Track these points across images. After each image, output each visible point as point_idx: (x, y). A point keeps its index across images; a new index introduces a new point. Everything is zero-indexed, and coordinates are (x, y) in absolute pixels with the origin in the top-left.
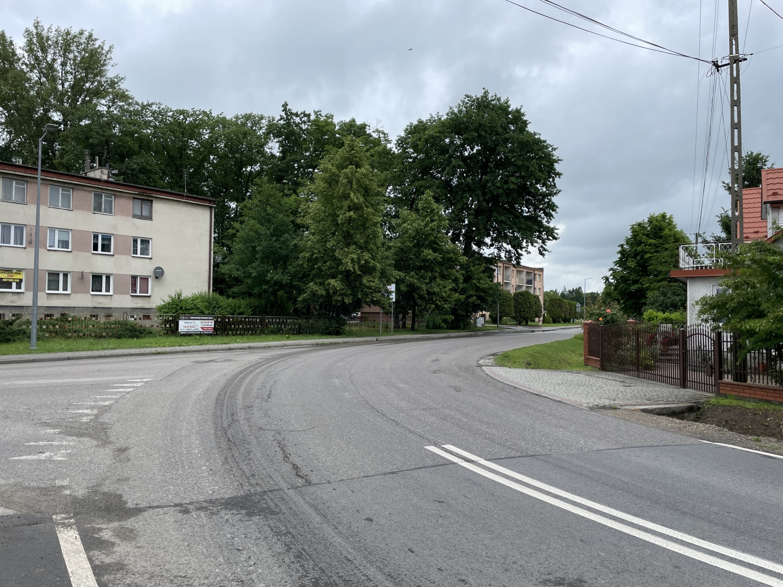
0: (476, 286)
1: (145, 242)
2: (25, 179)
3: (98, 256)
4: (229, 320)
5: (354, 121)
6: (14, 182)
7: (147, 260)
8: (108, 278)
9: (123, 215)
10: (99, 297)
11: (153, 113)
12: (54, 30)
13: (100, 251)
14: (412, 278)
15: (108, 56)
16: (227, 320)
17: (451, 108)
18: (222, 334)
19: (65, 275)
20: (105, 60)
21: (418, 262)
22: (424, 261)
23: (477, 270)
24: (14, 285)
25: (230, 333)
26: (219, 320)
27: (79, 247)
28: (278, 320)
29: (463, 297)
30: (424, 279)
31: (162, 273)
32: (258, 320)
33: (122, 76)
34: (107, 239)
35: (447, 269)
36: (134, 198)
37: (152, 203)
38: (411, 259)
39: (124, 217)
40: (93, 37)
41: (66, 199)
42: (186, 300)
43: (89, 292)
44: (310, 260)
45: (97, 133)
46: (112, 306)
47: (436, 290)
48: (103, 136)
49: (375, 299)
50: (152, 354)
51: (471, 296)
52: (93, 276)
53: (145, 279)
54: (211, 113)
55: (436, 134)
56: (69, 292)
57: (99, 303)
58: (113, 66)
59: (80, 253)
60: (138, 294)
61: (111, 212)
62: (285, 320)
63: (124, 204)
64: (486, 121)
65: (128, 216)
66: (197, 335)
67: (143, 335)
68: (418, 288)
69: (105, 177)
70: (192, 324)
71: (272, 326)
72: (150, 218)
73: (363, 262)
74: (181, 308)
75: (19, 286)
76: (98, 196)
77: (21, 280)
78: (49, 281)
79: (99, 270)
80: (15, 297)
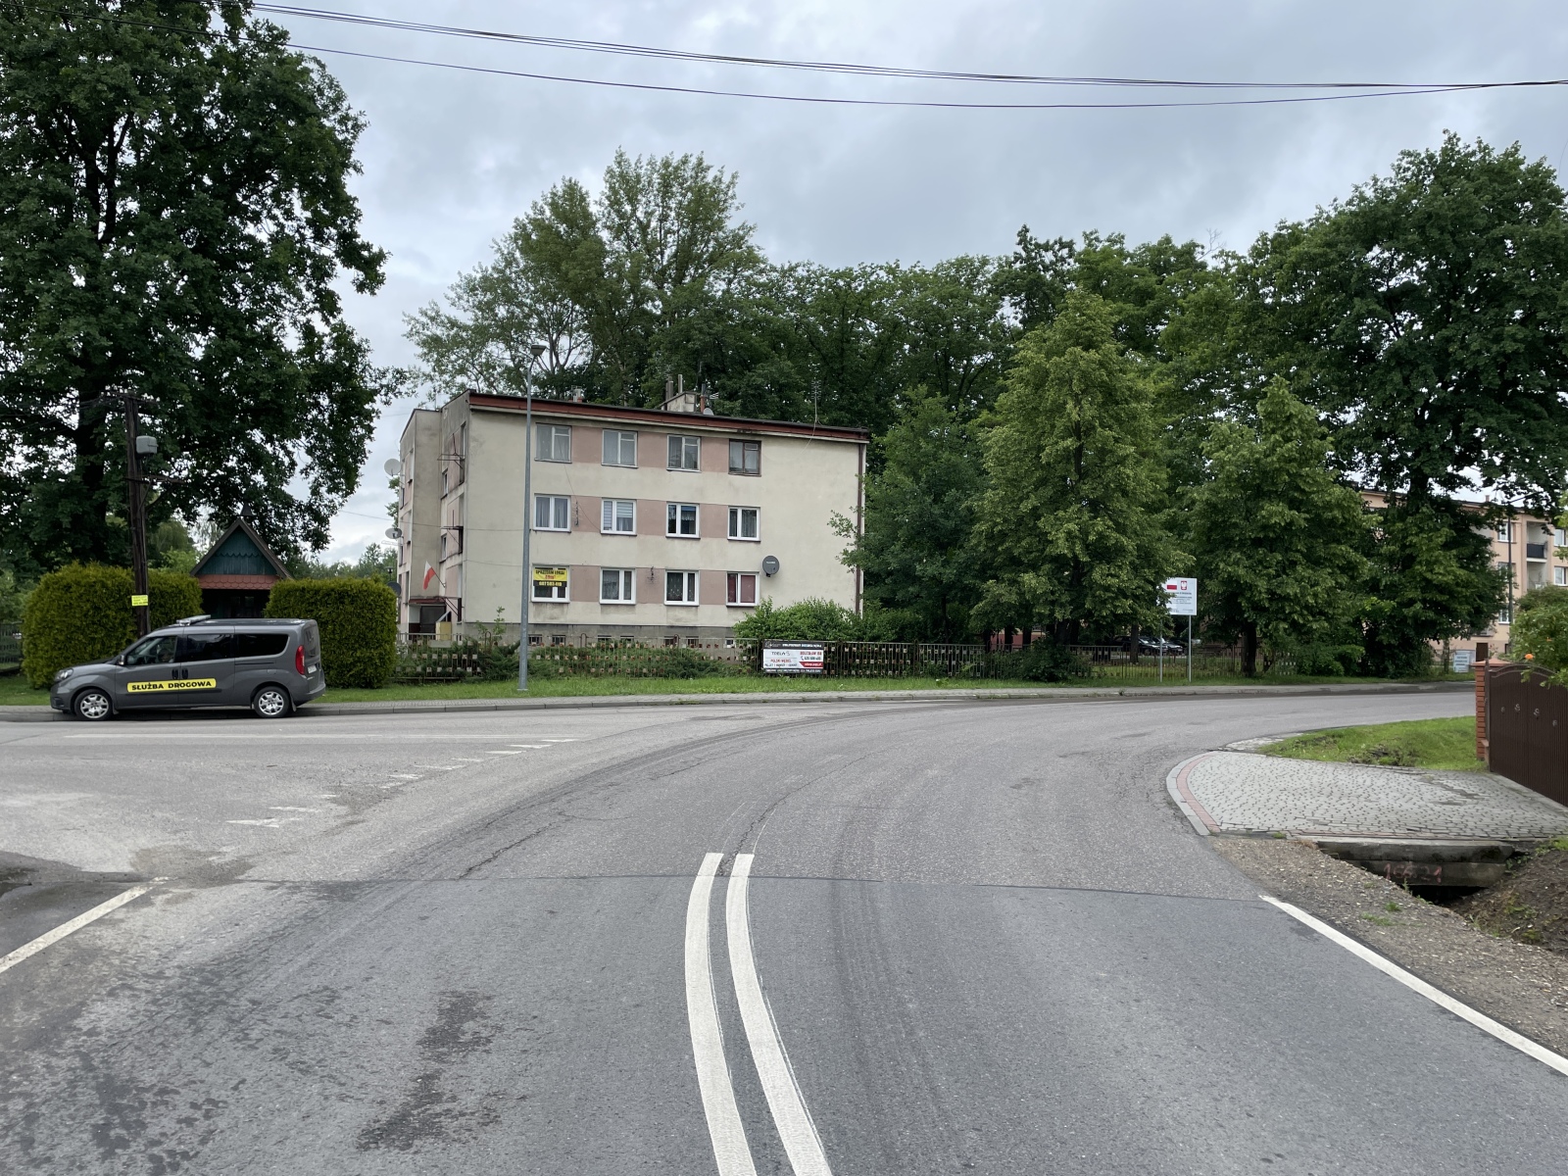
0: (1425, 579)
1: (750, 514)
2: (569, 423)
3: (676, 541)
4: (850, 649)
5: (1168, 240)
6: (553, 430)
7: (752, 544)
8: (691, 576)
9: (713, 470)
10: (677, 609)
11: (798, 281)
12: (644, 163)
13: (678, 533)
14: (1234, 565)
15: (730, 193)
16: (846, 650)
17: (1357, 188)
18: (838, 675)
19: (628, 574)
20: (725, 201)
21: (1252, 531)
22: (1265, 527)
23: (1430, 542)
24: (555, 591)
25: (853, 672)
26: (833, 649)
27: (649, 528)
28: (943, 651)
29: (1388, 605)
30: (1266, 568)
31: (776, 567)
32: (905, 651)
33: (750, 224)
34: (689, 511)
35: (1326, 543)
36: (731, 440)
37: (760, 447)
38: (1235, 525)
39: (715, 474)
40: (705, 164)
41: (628, 448)
42: (776, 616)
43: (663, 602)
44: (990, 537)
45: (701, 331)
46: (698, 624)
47: (1292, 590)
48: (709, 334)
49: (1119, 612)
50: (671, 704)
51: (1411, 602)
52: (670, 575)
53: (749, 578)
54: (898, 266)
55: (1316, 250)
56: (633, 601)
57: (678, 620)
58: (738, 208)
59: (649, 537)
60: (739, 603)
61: (695, 467)
62: (958, 652)
63: (716, 452)
64: (1441, 206)
65: (722, 471)
66: (786, 674)
67: (703, 673)
68: (1251, 587)
69: (690, 409)
70: (785, 657)
71: (933, 662)
72: (758, 474)
73: (1091, 538)
74: (769, 629)
75: (561, 594)
76: (675, 442)
77: (564, 584)
78: (604, 585)
79: (677, 565)
80: (556, 611)
